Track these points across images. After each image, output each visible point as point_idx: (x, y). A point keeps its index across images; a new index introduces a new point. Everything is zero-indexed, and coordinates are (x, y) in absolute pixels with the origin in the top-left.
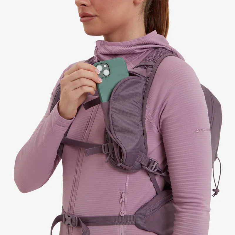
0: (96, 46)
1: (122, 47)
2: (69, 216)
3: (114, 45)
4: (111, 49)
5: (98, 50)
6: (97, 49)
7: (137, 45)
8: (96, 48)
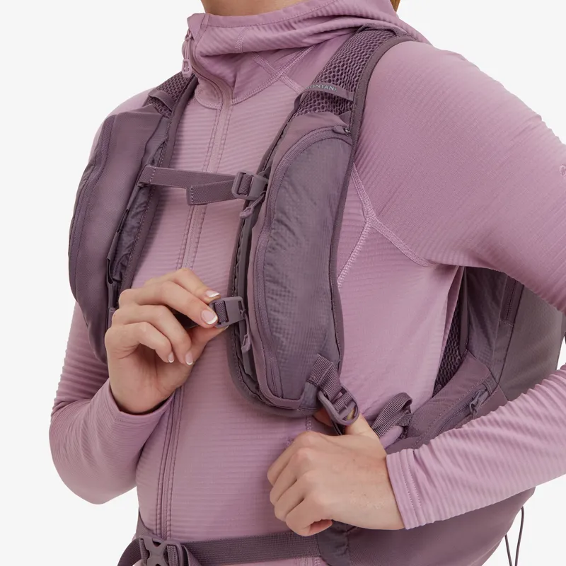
0: (189, 31)
1: (264, 28)
2: (157, 544)
3: (240, 24)
4: (232, 37)
5: (196, 43)
6: (192, 38)
7: (308, 19)
8: (187, 36)
